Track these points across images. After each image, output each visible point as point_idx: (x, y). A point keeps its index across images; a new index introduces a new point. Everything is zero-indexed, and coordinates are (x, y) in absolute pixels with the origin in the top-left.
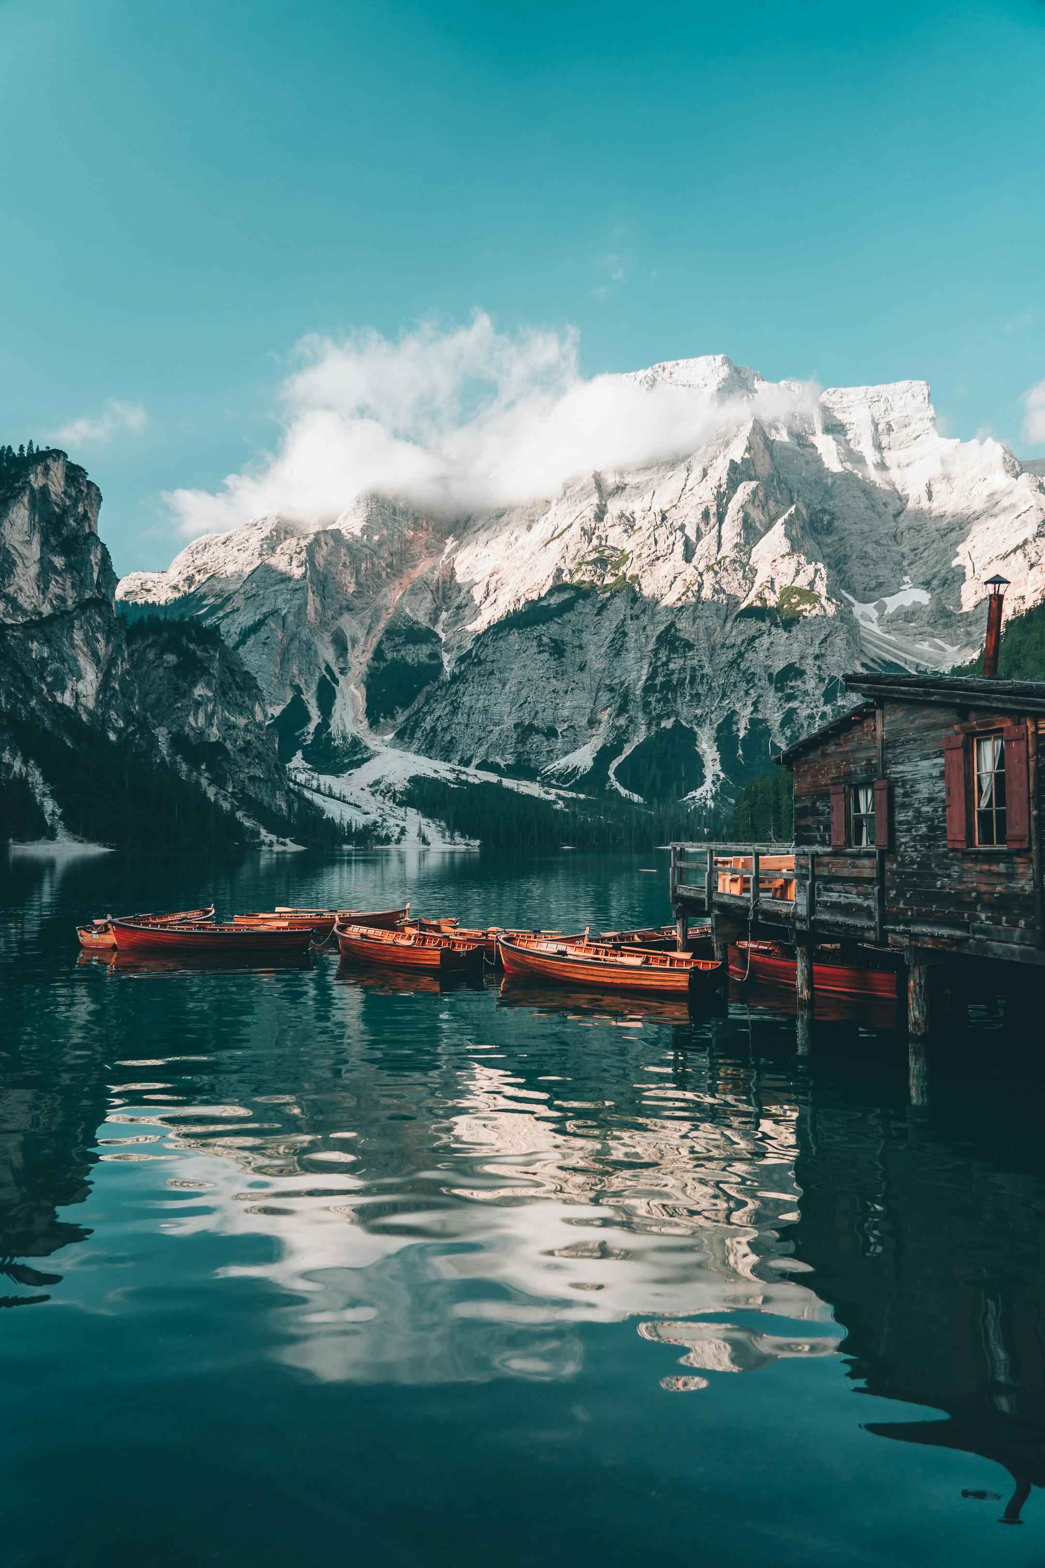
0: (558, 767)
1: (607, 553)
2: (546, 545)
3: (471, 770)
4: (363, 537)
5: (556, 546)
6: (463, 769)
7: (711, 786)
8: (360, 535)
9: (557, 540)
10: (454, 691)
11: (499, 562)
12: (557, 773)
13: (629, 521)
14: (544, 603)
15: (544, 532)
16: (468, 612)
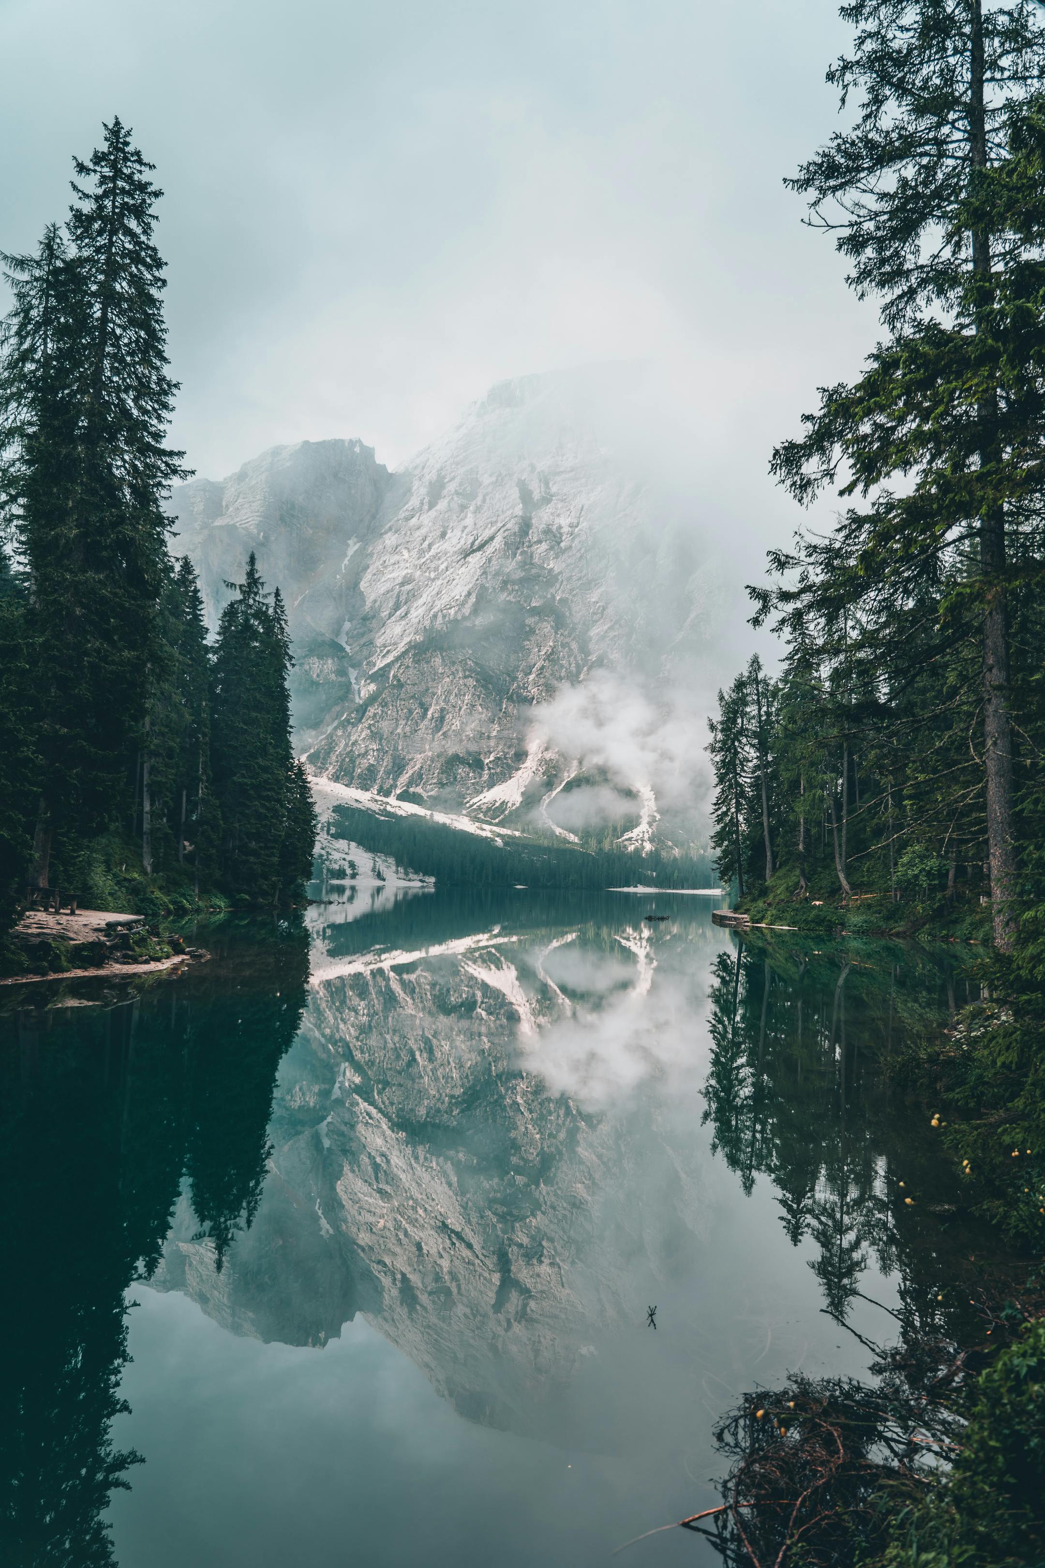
0: (485, 801)
1: (534, 571)
2: (465, 558)
3: (392, 800)
4: (259, 534)
5: (475, 560)
6: (385, 800)
7: (647, 826)
8: (255, 531)
9: (479, 554)
10: (371, 714)
11: (409, 571)
12: (484, 807)
13: (555, 536)
14: (468, 624)
15: (462, 542)
16: (374, 624)
